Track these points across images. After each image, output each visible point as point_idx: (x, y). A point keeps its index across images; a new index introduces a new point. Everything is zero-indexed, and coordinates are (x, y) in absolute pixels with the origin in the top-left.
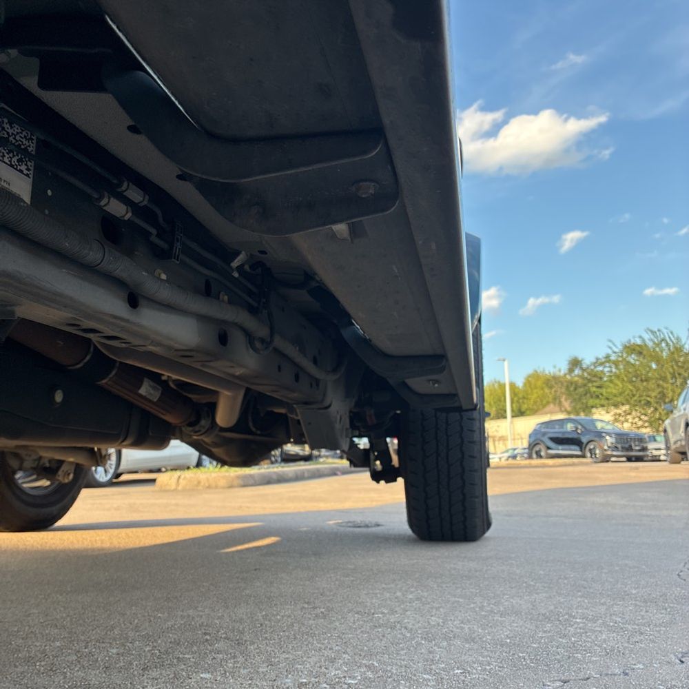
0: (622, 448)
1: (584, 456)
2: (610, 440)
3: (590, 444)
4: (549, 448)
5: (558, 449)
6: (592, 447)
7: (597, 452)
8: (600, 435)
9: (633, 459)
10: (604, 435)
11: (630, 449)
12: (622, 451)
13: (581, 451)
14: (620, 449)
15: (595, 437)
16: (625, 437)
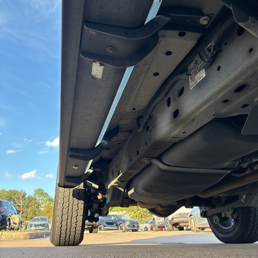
0: (132, 226)
1: (118, 229)
2: (128, 223)
3: (121, 224)
4: (105, 226)
5: (108, 227)
6: (121, 226)
7: (123, 228)
8: (124, 221)
9: (134, 231)
10: (126, 221)
11: (134, 226)
12: (132, 228)
13: (117, 227)
14: (131, 226)
15: (122, 222)
16: (133, 222)
